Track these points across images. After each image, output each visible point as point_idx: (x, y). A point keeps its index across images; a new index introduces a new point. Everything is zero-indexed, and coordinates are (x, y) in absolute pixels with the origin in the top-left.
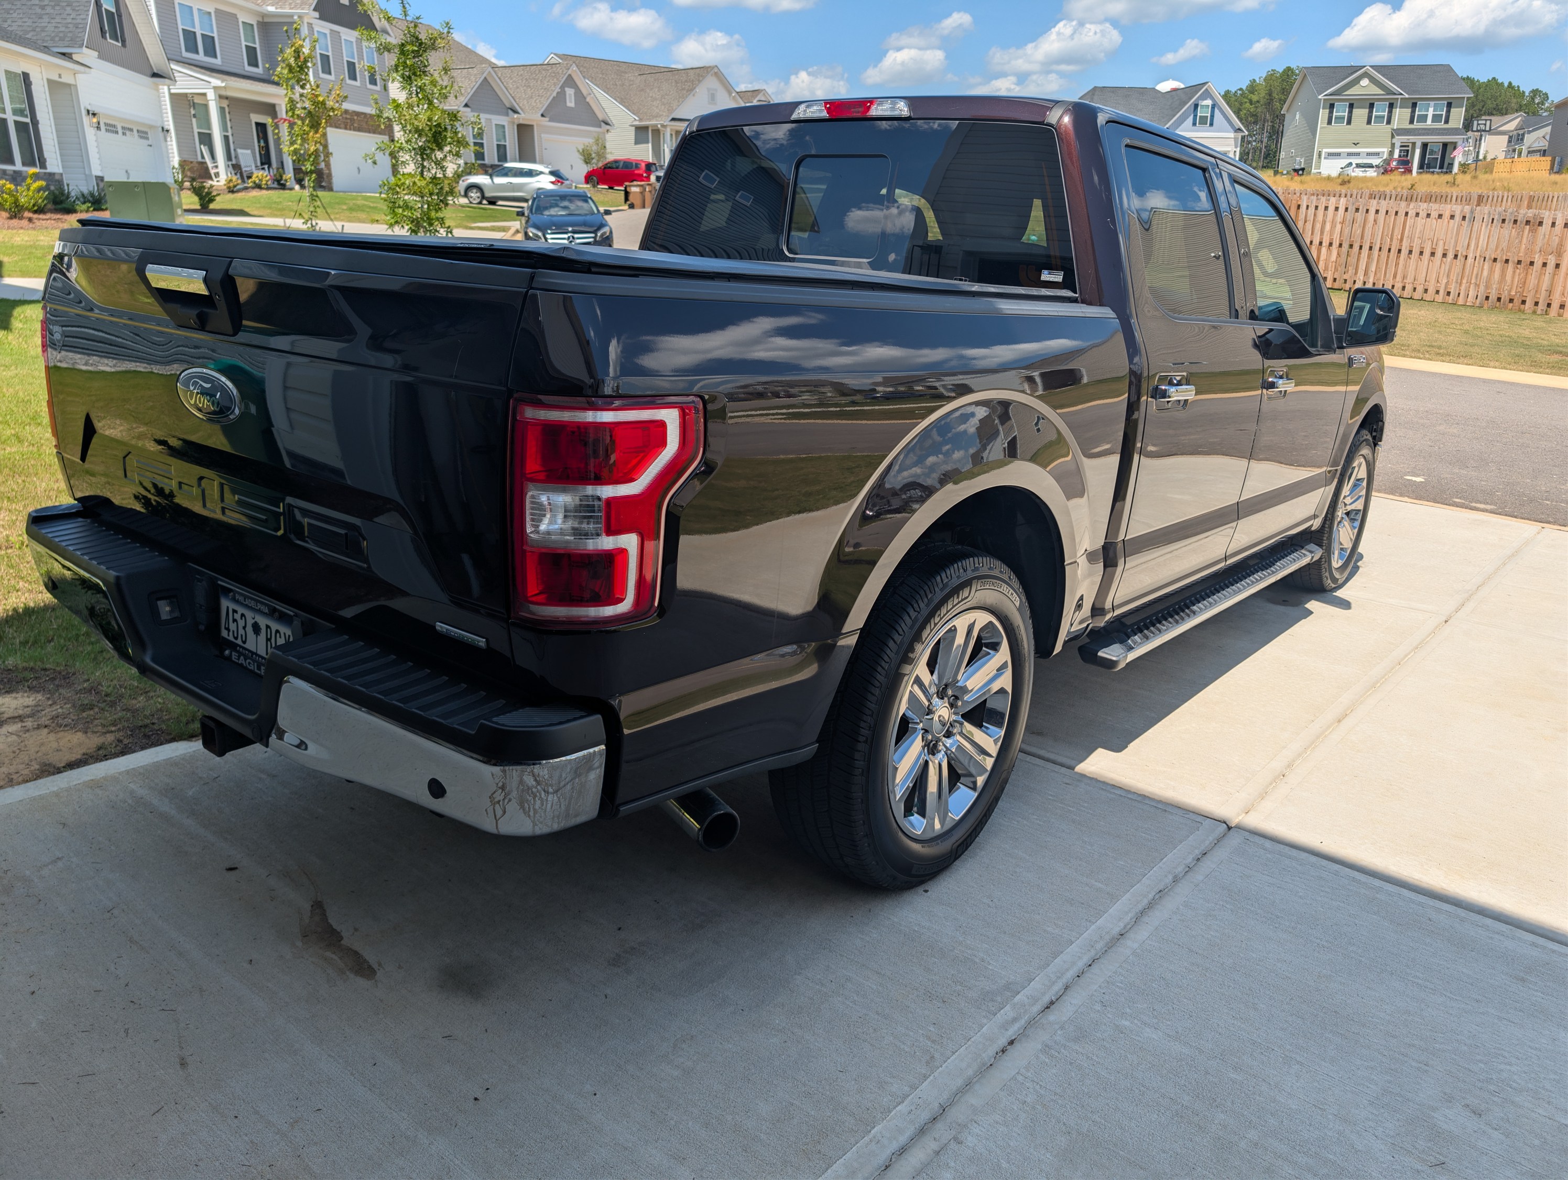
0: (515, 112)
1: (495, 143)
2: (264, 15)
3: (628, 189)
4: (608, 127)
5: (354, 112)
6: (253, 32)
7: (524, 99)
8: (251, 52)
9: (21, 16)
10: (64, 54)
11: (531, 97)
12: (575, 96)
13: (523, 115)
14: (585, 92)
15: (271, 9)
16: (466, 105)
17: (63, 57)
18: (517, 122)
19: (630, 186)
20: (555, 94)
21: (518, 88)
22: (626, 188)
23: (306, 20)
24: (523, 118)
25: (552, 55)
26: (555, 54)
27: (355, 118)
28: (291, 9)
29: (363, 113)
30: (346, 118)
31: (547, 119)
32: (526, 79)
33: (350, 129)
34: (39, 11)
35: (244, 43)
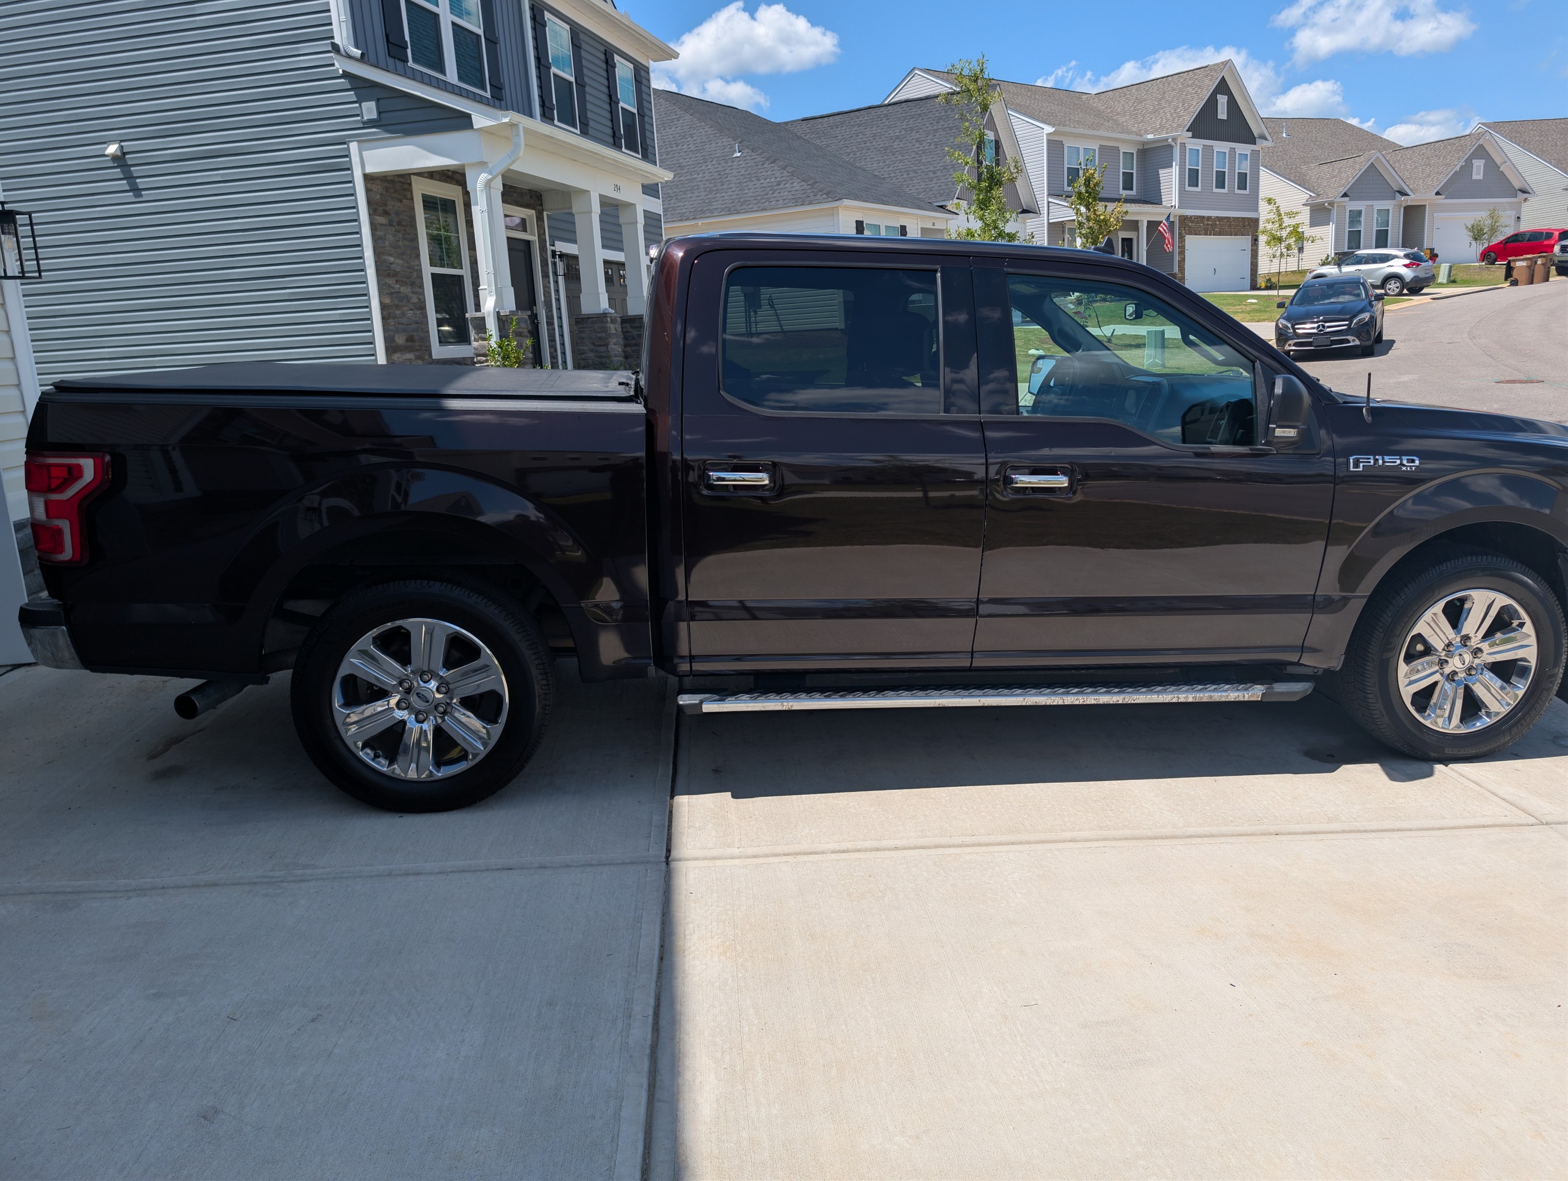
0: (1403, 194)
1: (1375, 229)
2: (1144, 143)
3: (1512, 264)
4: (1525, 195)
5: (1217, 217)
6: (1133, 160)
7: (1421, 178)
8: (1128, 178)
9: (919, 181)
10: (941, 207)
11: (1429, 176)
12: (1484, 167)
13: (1412, 196)
14: (1498, 160)
15: (1150, 136)
16: (1345, 195)
17: (941, 209)
18: (1404, 204)
19: (1515, 261)
20: (1458, 168)
21: (1416, 168)
22: (1509, 262)
23: (1179, 141)
24: (1413, 199)
25: (1480, 125)
26: (1482, 124)
27: (1218, 223)
28: (1167, 133)
29: (1226, 218)
30: (1208, 225)
31: (1443, 197)
32: (1428, 158)
33: (1210, 235)
34: (931, 175)
35: (1122, 171)
